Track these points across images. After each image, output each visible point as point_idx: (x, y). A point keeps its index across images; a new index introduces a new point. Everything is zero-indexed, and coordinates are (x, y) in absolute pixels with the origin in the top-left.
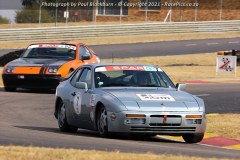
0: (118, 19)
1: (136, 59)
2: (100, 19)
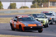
2: (50, 7)
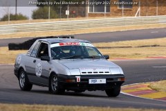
0: (103, 15)
1: (117, 42)
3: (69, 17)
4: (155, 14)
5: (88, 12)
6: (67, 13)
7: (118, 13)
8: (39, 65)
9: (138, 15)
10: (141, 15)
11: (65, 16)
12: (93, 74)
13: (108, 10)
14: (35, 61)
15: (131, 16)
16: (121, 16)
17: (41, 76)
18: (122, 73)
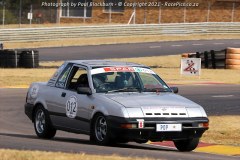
0: (81, 21)
3: (33, 22)
4: (157, 22)
5: (61, 16)
6: (30, 16)
7: (103, 18)
8: (72, 100)
9: (132, 22)
10: (137, 22)
11: (26, 21)
12: (162, 116)
13: (89, 15)
14: (64, 95)
15: (123, 23)
16: (108, 22)
17: (76, 118)
18: (205, 115)
